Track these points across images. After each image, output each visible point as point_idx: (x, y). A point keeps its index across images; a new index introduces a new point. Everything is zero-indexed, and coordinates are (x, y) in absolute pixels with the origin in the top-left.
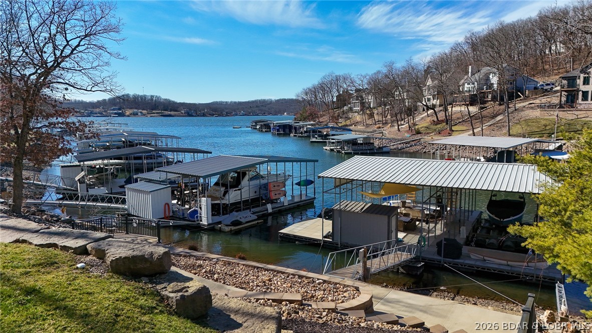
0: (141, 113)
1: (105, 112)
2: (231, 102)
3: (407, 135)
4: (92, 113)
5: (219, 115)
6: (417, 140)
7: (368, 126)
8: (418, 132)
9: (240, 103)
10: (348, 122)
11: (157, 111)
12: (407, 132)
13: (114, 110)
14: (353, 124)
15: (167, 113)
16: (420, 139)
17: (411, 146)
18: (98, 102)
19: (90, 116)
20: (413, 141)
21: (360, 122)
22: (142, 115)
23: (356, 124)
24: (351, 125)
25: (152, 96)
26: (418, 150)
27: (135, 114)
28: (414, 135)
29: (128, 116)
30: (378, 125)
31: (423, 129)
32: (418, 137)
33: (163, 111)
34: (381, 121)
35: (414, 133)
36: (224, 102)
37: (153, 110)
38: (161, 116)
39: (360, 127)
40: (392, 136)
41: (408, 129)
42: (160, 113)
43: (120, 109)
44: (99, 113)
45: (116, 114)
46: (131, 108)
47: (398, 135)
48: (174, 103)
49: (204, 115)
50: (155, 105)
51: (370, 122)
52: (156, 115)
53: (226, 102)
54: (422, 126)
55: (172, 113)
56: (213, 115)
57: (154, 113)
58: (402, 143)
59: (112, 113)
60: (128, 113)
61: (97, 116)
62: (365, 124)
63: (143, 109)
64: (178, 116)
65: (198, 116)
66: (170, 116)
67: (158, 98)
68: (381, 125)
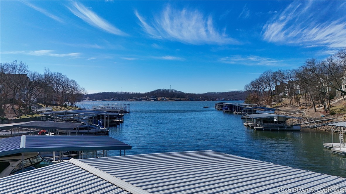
0: (166, 99)
1: (148, 98)
2: (218, 93)
3: (322, 115)
4: (141, 99)
5: (208, 100)
6: (330, 120)
7: (294, 107)
8: (333, 113)
9: (223, 93)
10: (280, 105)
11: (174, 98)
12: (323, 112)
13: (152, 97)
14: (283, 105)
15: (179, 99)
16: (333, 119)
17: (324, 125)
18: (145, 93)
19: (140, 101)
20: (326, 121)
21: (289, 104)
22: (166, 100)
23: (285, 106)
24: (282, 107)
25: (172, 90)
26: (329, 129)
27: (163, 100)
28: (328, 115)
29: (159, 101)
30: (302, 107)
31: (338, 110)
32: (332, 117)
33: (177, 98)
34: (305, 104)
35: (329, 114)
36: (213, 93)
37: (172, 97)
38: (176, 101)
39: (288, 108)
40: (308, 116)
41: (324, 110)
42: (175, 99)
43: (155, 97)
44: (145, 99)
45: (153, 99)
46: (161, 97)
47: (314, 115)
48: (184, 93)
49: (199, 100)
50: (173, 95)
51: (296, 104)
52: (173, 100)
53: (215, 93)
54: (337, 108)
55: (182, 99)
56: (204, 100)
57: (172, 99)
58: (316, 122)
59: (151, 99)
60: (159, 99)
61: (144, 101)
62: (292, 105)
63: (167, 97)
64: (185, 101)
65: (196, 101)
66: (180, 100)
67: (176, 91)
68: (304, 107)
